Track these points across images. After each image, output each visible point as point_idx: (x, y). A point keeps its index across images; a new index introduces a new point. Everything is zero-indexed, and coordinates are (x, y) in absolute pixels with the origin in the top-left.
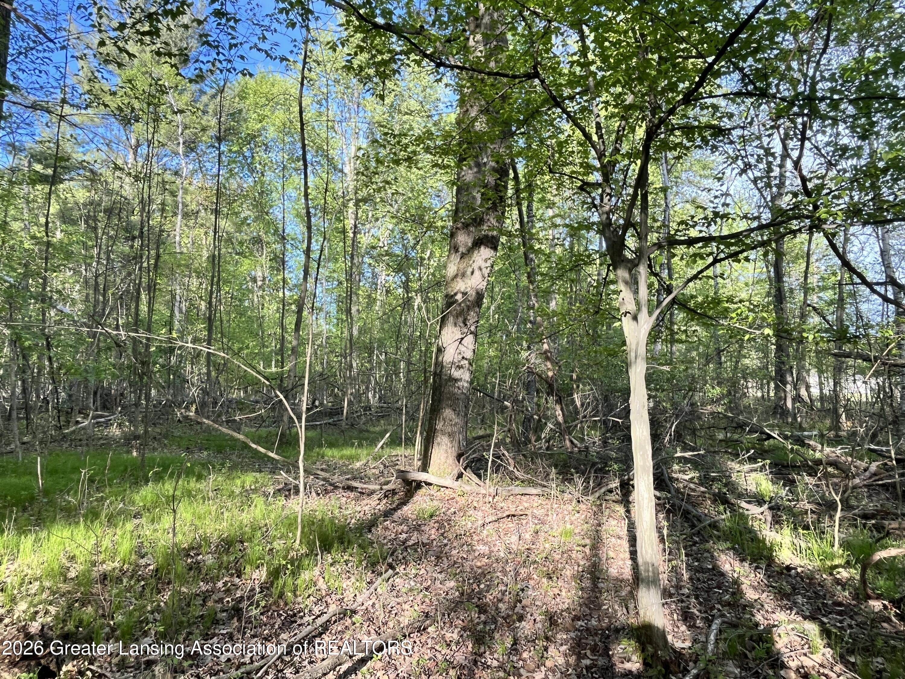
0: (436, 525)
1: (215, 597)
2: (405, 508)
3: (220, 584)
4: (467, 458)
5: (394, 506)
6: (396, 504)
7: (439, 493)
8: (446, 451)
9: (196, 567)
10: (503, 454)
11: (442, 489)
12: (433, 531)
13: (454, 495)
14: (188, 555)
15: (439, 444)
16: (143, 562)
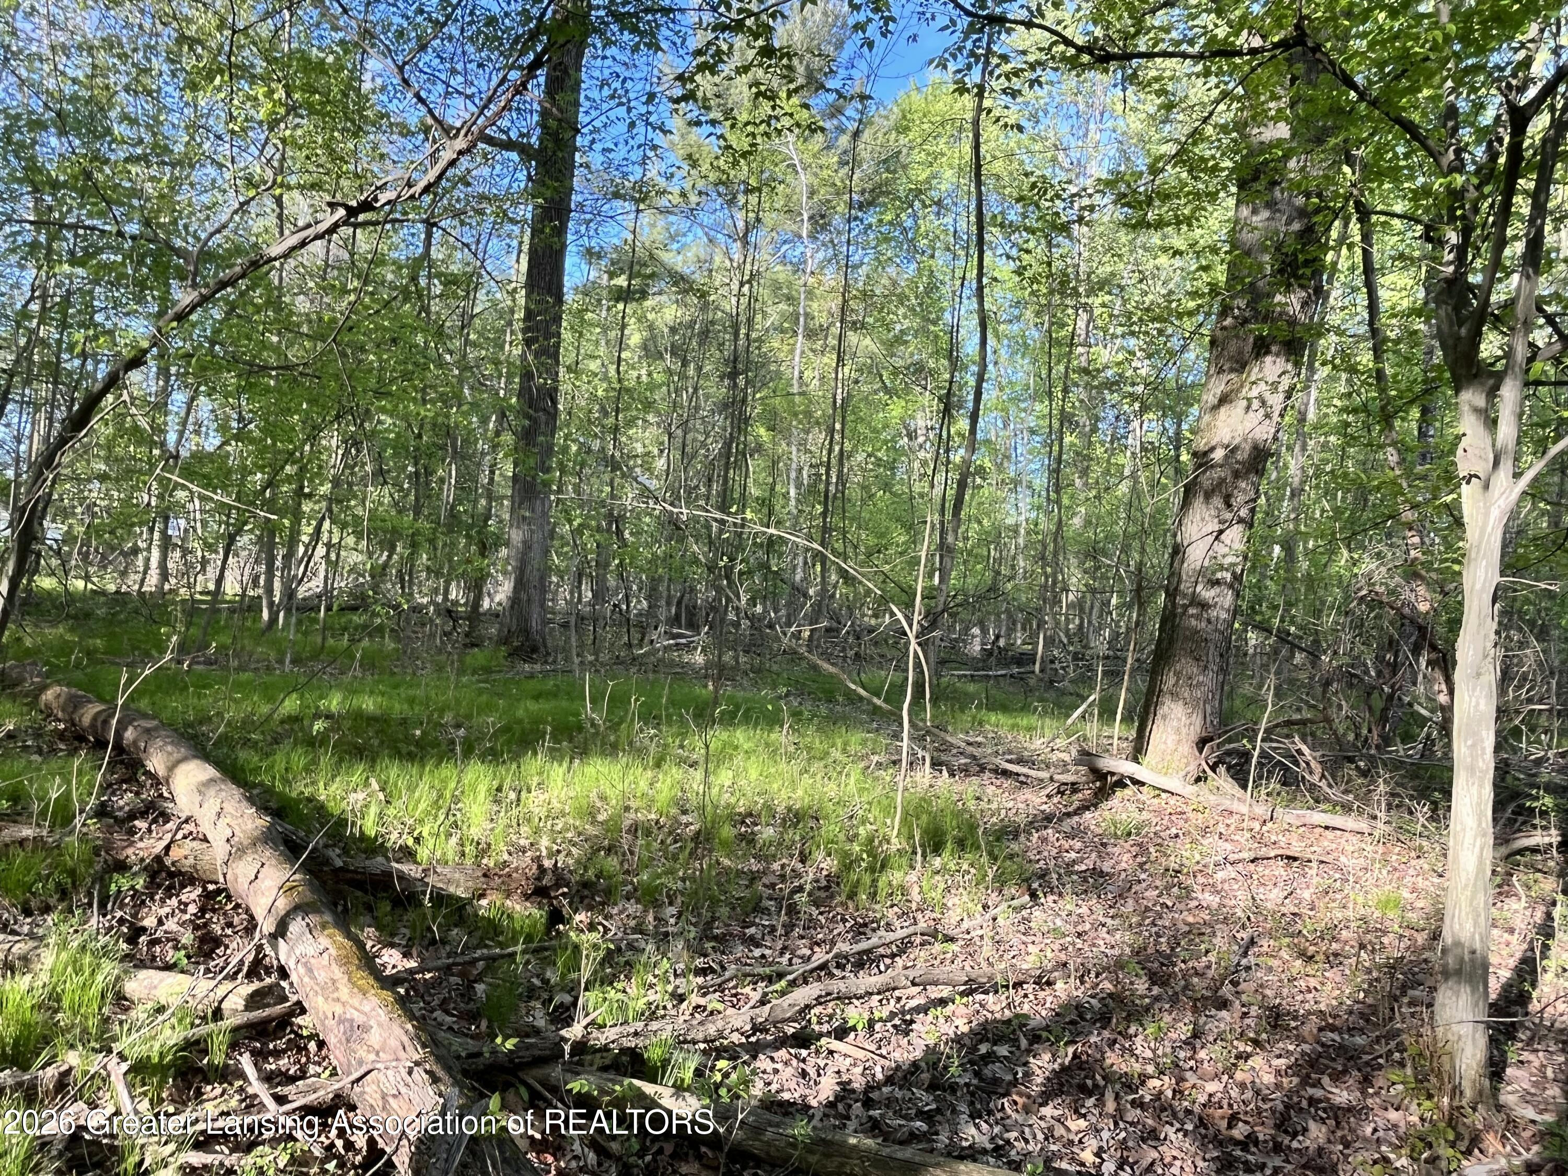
0: (1135, 850)
1: (765, 880)
2: (1088, 815)
3: (776, 866)
4: (1218, 745)
5: (1070, 809)
6: (1074, 806)
7: (1156, 801)
8: (1178, 730)
9: (749, 840)
10: (1299, 752)
11: (1164, 795)
12: (1126, 857)
13: (1184, 808)
14: (743, 822)
15: (1164, 717)
16: (684, 819)
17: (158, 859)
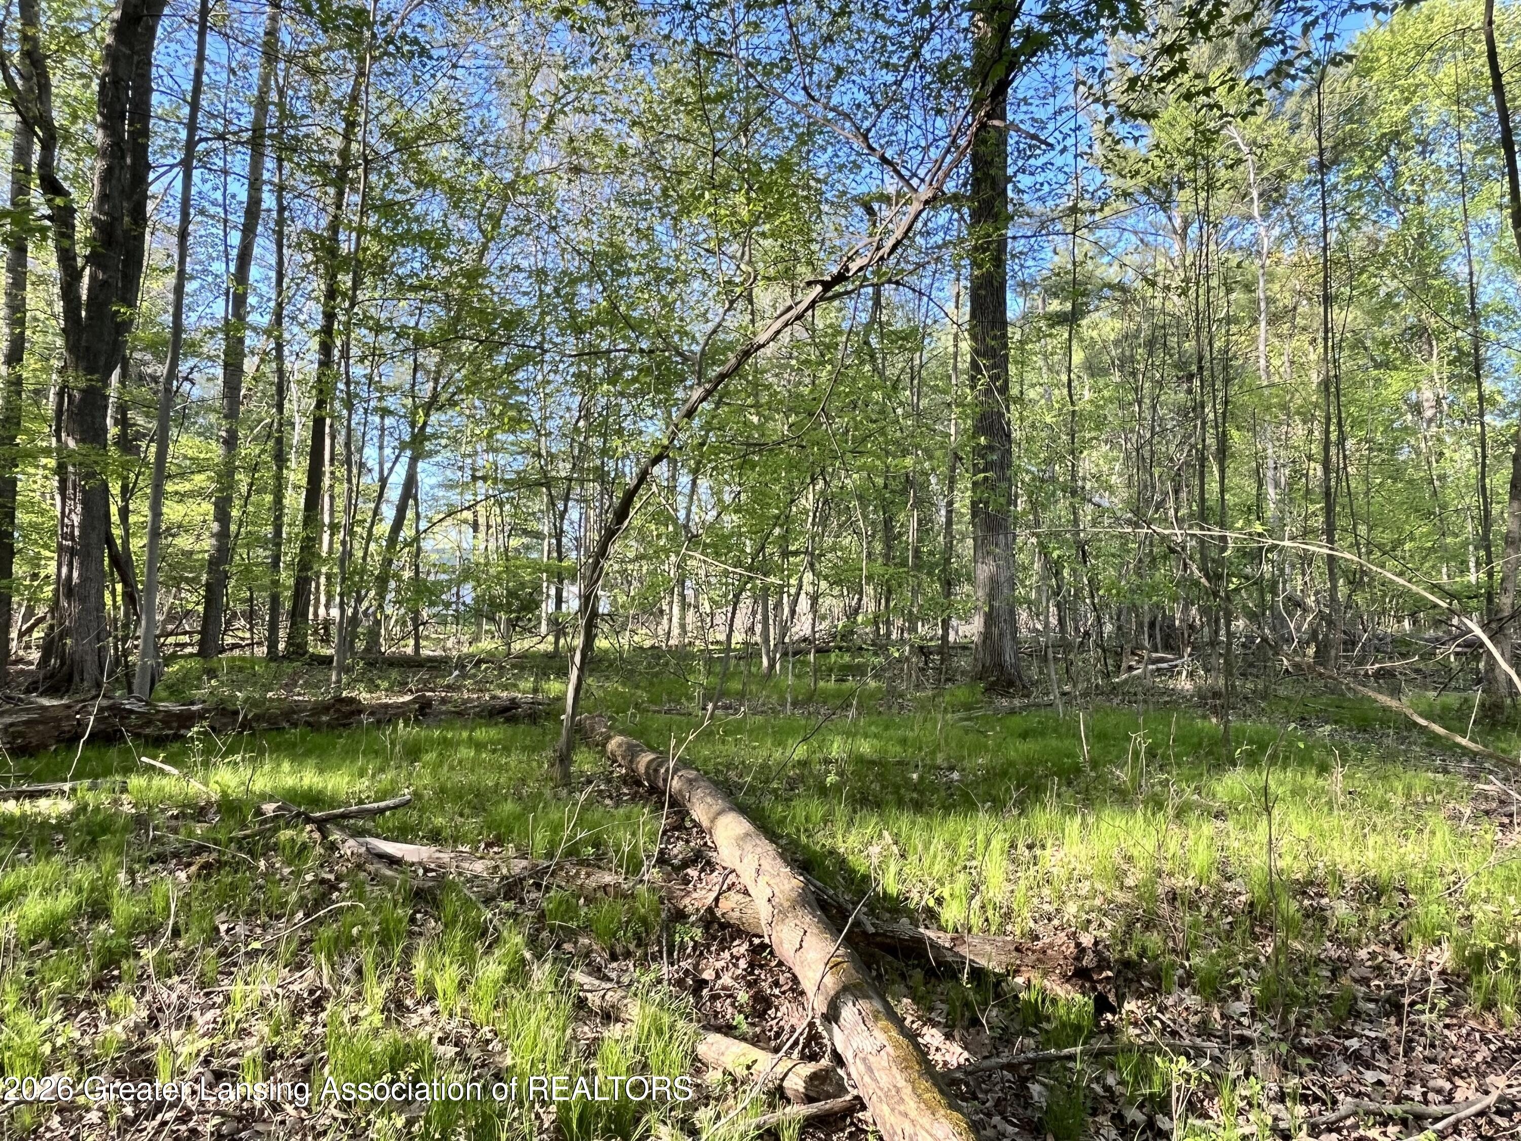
1: (1354, 973)
3: (1363, 954)
14: (1304, 893)
17: (710, 910)
